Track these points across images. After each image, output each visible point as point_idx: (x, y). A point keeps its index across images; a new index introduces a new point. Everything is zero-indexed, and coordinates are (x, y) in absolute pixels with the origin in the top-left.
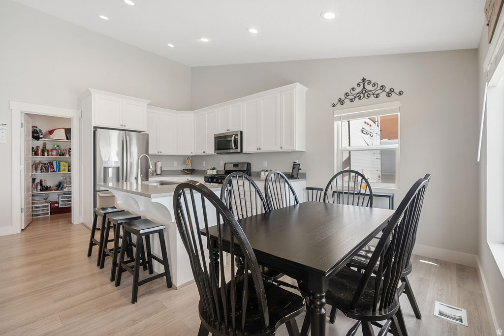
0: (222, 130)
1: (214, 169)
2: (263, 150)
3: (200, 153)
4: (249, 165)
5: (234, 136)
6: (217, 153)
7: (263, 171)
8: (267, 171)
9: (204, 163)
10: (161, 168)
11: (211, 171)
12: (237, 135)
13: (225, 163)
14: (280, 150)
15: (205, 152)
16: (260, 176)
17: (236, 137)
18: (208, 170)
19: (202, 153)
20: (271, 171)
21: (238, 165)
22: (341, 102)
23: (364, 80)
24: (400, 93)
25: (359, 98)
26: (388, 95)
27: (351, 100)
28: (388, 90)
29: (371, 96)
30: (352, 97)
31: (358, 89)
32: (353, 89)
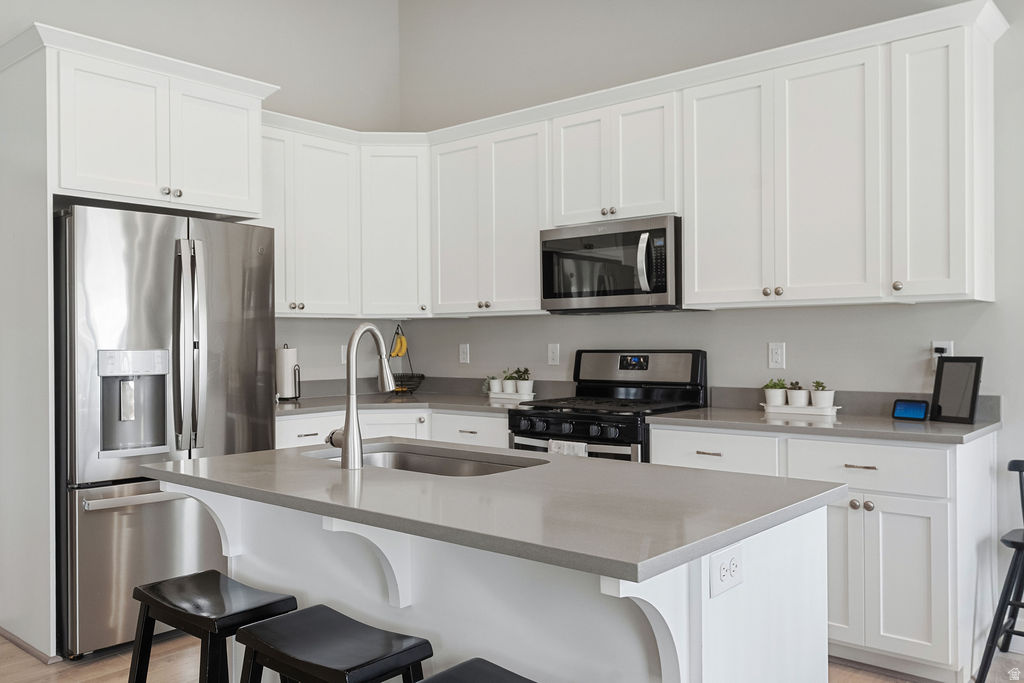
0: (577, 215)
1: (521, 375)
2: (789, 298)
4: (698, 358)
5: (645, 237)
6: (553, 311)
7: (775, 386)
8: (796, 386)
9: (466, 348)
10: (297, 372)
11: (510, 384)
12: (662, 232)
13: (579, 354)
14: (885, 296)
15: (487, 306)
16: (762, 409)
17: (658, 242)
18: (493, 378)
19: (475, 311)
20: (819, 386)
21: (646, 359)
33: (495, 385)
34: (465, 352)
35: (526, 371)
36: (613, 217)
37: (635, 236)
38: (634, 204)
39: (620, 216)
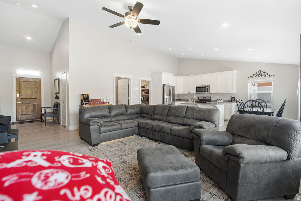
0: (200, 85)
2: (219, 92)
3: (187, 93)
4: (210, 97)
6: (197, 93)
7: (218, 100)
11: (191, 100)
12: (208, 87)
13: (199, 97)
14: (227, 92)
16: (216, 102)
20: (222, 100)
21: (205, 97)
22: (252, 77)
23: (260, 70)
24: (273, 76)
25: (259, 76)
26: (269, 76)
27: (256, 77)
28: (269, 74)
29: (263, 76)
30: (256, 76)
31: (258, 73)
32: (256, 73)
33: (189, 100)
34: (185, 97)
37: (205, 87)
38: (205, 84)
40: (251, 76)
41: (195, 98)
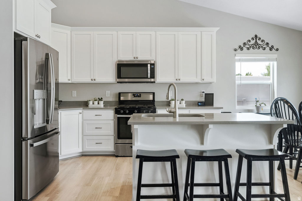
1: (100, 99)
2: (182, 81)
4: (153, 94)
5: (149, 65)
6: (118, 82)
7: (173, 100)
9: (75, 92)
11: (96, 102)
12: (153, 64)
13: (120, 93)
15: (95, 80)
16: (170, 105)
17: (153, 67)
18: (90, 101)
19: (90, 81)
20: (182, 100)
21: (140, 95)
22: (241, 49)
23: (256, 36)
24: (277, 50)
25: (253, 48)
26: (271, 49)
27: (248, 49)
28: (270, 46)
29: (261, 48)
30: (248, 46)
31: (253, 42)
32: (249, 41)
33: (91, 103)
35: (102, 98)
36: (137, 59)
39: (139, 59)
40: (240, 47)
41: (110, 95)
